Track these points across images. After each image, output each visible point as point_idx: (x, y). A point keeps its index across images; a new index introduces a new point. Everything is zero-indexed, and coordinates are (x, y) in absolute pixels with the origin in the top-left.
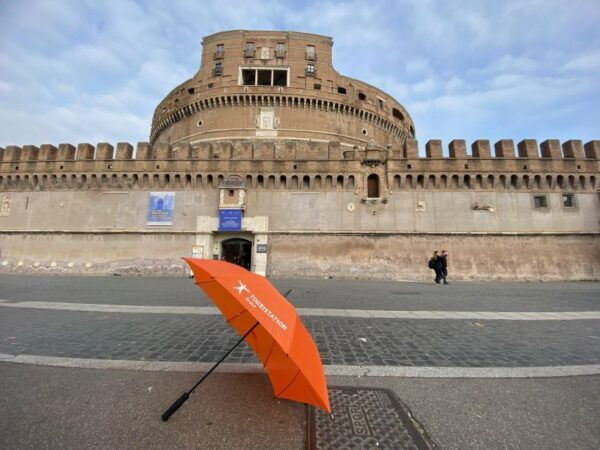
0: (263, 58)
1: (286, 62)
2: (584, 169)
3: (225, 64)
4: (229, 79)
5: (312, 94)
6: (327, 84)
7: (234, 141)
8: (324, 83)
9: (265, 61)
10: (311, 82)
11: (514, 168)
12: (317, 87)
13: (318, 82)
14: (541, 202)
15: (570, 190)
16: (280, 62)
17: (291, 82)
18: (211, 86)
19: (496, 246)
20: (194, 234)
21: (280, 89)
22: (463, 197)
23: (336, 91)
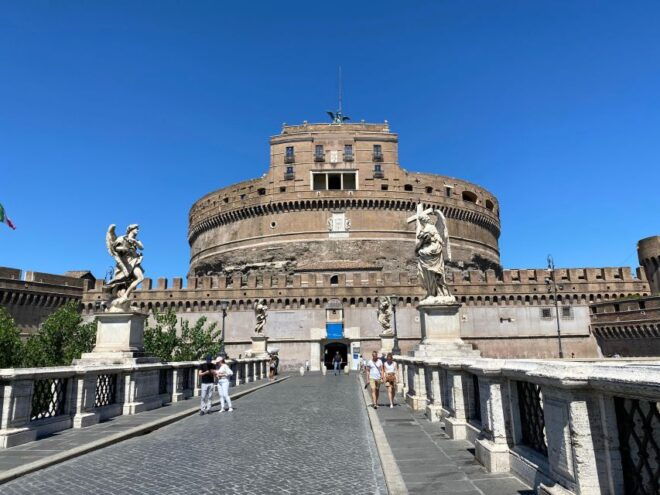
0: (332, 161)
1: (354, 166)
2: (577, 290)
3: (296, 168)
4: (301, 183)
5: (379, 196)
6: (394, 183)
7: (309, 243)
8: (390, 183)
9: (334, 164)
10: (379, 183)
11: (528, 291)
12: (384, 188)
13: (385, 183)
14: (546, 313)
15: (567, 304)
16: (348, 164)
17: (360, 185)
18: (283, 190)
19: (515, 345)
20: (309, 341)
21: (350, 192)
22: (493, 311)
23: (402, 189)
